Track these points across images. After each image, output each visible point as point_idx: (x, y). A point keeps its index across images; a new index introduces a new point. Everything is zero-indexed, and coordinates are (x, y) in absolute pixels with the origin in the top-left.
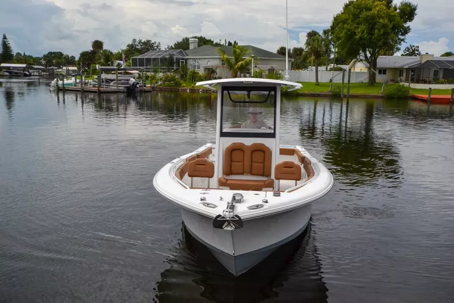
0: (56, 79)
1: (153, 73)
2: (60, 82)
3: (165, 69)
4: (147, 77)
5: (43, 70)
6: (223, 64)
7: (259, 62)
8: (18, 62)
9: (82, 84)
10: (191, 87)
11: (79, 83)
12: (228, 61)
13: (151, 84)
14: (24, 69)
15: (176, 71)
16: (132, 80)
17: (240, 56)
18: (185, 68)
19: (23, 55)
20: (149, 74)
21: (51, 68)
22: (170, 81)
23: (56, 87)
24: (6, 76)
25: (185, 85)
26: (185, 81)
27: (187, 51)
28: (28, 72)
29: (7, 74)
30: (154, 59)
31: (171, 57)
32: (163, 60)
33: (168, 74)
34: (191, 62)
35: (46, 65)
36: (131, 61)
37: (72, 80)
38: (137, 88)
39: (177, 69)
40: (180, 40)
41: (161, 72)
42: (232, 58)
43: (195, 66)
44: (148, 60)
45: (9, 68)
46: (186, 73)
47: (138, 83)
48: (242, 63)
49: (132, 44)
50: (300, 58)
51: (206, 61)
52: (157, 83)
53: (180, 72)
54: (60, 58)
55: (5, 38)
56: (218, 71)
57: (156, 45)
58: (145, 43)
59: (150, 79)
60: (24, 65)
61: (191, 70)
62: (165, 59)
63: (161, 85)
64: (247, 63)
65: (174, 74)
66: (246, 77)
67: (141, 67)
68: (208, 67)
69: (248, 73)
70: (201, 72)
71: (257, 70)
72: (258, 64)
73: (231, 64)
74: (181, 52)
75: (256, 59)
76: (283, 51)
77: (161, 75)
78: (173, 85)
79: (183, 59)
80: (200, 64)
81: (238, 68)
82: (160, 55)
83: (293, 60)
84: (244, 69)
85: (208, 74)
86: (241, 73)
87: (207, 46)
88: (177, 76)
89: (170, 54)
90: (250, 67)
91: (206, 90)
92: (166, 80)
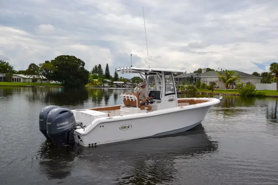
1: (182, 85)
3: (189, 83)
4: (179, 87)
5: (131, 85)
6: (220, 80)
8: (121, 81)
10: (202, 92)
12: (223, 79)
13: (181, 90)
14: (123, 84)
15: (194, 84)
17: (230, 75)
18: (199, 82)
19: (123, 78)
20: (180, 85)
21: (134, 84)
22: (191, 88)
24: (115, 87)
25: (199, 90)
26: (199, 88)
27: (200, 74)
29: (116, 86)
30: (184, 78)
31: (192, 76)
32: (188, 79)
33: (191, 85)
34: (202, 79)
35: (132, 83)
40: (197, 70)
41: (186, 84)
42: (225, 77)
43: (204, 81)
44: (180, 79)
45: (117, 83)
46: (200, 84)
48: (231, 80)
50: (266, 78)
51: (211, 78)
52: (184, 89)
53: (196, 84)
54: (138, 79)
56: (217, 84)
59: (181, 88)
60: (123, 82)
61: (202, 83)
62: (189, 78)
63: (185, 91)
64: (234, 80)
65: (194, 85)
66: (233, 86)
67: (177, 81)
68: (212, 82)
69: (235, 85)
70: (208, 84)
71: (240, 83)
72: (240, 80)
73: (225, 80)
74: (197, 74)
75: (239, 77)
76: (256, 74)
77: (186, 86)
78: (193, 90)
79: (198, 78)
80: (207, 80)
81: (228, 82)
82: (186, 76)
83: (262, 78)
84: (232, 82)
85: (212, 85)
86: (230, 85)
87: (211, 71)
88: (195, 86)
89: (191, 75)
90: (236, 82)
91: (210, 93)
92: (189, 88)
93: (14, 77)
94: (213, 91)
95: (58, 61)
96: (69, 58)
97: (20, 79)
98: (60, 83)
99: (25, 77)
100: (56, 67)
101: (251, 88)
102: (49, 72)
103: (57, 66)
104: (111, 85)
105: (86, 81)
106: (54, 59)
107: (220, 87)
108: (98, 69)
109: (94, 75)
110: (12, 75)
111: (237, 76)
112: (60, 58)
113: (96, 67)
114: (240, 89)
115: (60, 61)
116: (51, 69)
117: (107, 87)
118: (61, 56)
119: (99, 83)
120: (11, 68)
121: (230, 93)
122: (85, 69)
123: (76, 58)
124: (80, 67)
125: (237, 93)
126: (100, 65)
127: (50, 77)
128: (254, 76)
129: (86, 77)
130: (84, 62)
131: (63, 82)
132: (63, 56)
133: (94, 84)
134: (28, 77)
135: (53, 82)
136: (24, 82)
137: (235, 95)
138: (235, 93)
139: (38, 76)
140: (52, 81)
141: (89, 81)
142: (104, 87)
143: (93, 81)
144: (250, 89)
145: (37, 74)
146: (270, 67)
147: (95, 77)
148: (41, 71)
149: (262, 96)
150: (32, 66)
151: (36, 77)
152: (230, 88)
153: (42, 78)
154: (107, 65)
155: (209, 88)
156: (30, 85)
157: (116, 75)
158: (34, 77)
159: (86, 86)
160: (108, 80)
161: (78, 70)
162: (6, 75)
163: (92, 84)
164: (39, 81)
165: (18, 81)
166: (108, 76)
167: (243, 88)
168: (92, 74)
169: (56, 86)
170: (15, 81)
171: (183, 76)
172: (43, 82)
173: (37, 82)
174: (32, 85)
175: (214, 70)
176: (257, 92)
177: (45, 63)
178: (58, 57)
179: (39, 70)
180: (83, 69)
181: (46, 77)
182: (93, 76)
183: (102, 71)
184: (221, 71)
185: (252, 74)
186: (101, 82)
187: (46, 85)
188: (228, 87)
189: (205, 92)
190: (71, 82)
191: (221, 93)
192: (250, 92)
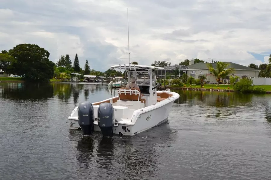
0: (111, 82)
1: (166, 79)
2: (114, 83)
3: (173, 76)
4: (162, 82)
5: (105, 79)
6: (210, 73)
7: (235, 72)
8: (92, 75)
9: (125, 84)
10: (189, 87)
11: (123, 84)
12: (214, 71)
13: (165, 85)
14: (95, 78)
15: (179, 78)
17: (222, 68)
18: (186, 76)
19: (95, 71)
20: (163, 80)
21: (109, 78)
22: (176, 83)
23: (111, 86)
24: (86, 82)
25: (185, 86)
26: (186, 83)
27: (187, 66)
28: (97, 80)
29: (86, 81)
30: (168, 71)
32: (173, 72)
33: (175, 79)
34: (189, 72)
35: (106, 76)
37: (120, 82)
40: (183, 61)
41: (171, 78)
42: (217, 70)
43: (192, 75)
44: (164, 72)
45: (87, 78)
46: (186, 79)
48: (223, 73)
49: (154, 64)
51: (200, 71)
52: (168, 84)
53: (182, 79)
54: (114, 73)
55: (87, 62)
56: (207, 78)
57: (169, 64)
58: (162, 63)
59: (164, 82)
60: (95, 76)
61: (190, 77)
62: (174, 70)
63: (169, 86)
64: (227, 73)
65: (179, 80)
66: (225, 81)
67: (159, 75)
68: (200, 75)
69: (228, 79)
70: (196, 78)
71: (234, 77)
72: (235, 73)
73: (216, 73)
74: (183, 67)
75: (232, 70)
76: (253, 66)
77: (171, 80)
78: (178, 85)
79: (184, 70)
80: (196, 74)
81: (220, 75)
82: (170, 68)
83: (260, 71)
84: (225, 76)
85: (201, 79)
86: (223, 79)
87: (200, 63)
88: (181, 81)
89: (176, 68)
90: (229, 75)
91: (199, 89)
92: (173, 83)
94: (202, 86)
95: (17, 51)
96: (31, 48)
98: (19, 77)
100: (14, 57)
101: (248, 83)
102: (7, 64)
103: (16, 56)
104: (81, 79)
105: (51, 75)
106: (13, 49)
107: (210, 82)
108: (65, 61)
109: (61, 67)
111: (230, 68)
112: (20, 47)
113: (63, 58)
114: (234, 83)
115: (20, 51)
116: (10, 60)
117: (76, 82)
118: (21, 45)
119: (67, 77)
121: (222, 89)
122: (50, 60)
123: (39, 47)
124: (44, 57)
125: (231, 89)
126: (68, 56)
127: (8, 70)
128: (251, 68)
129: (50, 69)
130: (48, 51)
131: (23, 76)
132: (23, 45)
133: (60, 78)
135: (12, 76)
137: (228, 91)
138: (229, 89)
140: (10, 75)
141: (54, 75)
142: (72, 81)
143: (59, 75)
144: (246, 84)
146: (270, 57)
147: (62, 70)
149: (260, 92)
152: (223, 83)
154: (77, 55)
155: (197, 83)
157: (87, 67)
159: (51, 80)
160: (77, 74)
161: (41, 61)
163: (58, 78)
166: (77, 68)
167: (237, 82)
168: (58, 66)
169: (14, 80)
171: (167, 68)
175: (204, 62)
176: (254, 87)
178: (17, 46)
180: (47, 60)
181: (3, 71)
182: (59, 69)
183: (70, 63)
184: (212, 63)
185: (249, 66)
186: (68, 75)
187: (3, 79)
188: (220, 82)
189: (193, 87)
190: (32, 76)
191: (212, 89)
192: (246, 87)
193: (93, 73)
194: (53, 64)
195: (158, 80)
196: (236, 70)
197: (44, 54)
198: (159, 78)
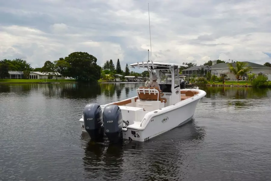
1: (193, 78)
3: (199, 75)
4: (190, 80)
5: (142, 79)
6: (231, 72)
7: (252, 70)
8: (132, 75)
10: (212, 84)
12: (234, 70)
13: (192, 83)
14: (134, 78)
15: (205, 76)
16: (183, 80)
17: (241, 67)
18: (210, 74)
19: (134, 72)
20: (191, 78)
21: (145, 78)
22: (201, 81)
25: (209, 83)
26: (209, 81)
27: (211, 66)
29: (127, 80)
30: (193, 71)
31: (203, 69)
32: (198, 71)
33: (201, 77)
34: (212, 72)
35: (143, 77)
36: (182, 72)
38: (185, 84)
39: (205, 75)
40: (207, 62)
41: (197, 77)
42: (236, 69)
43: (215, 73)
44: (190, 72)
45: (128, 78)
46: (210, 77)
47: (185, 82)
48: (242, 71)
51: (221, 70)
52: (195, 82)
53: (206, 77)
55: (127, 65)
56: (228, 75)
57: (195, 65)
58: (189, 65)
59: (191, 80)
60: (134, 77)
61: (213, 75)
62: (200, 70)
63: (196, 83)
64: (245, 71)
65: (204, 78)
66: (244, 78)
67: (187, 74)
68: (223, 74)
69: (246, 76)
70: (219, 76)
71: (252, 74)
73: (236, 71)
74: (207, 67)
75: (250, 68)
76: (268, 65)
77: (197, 78)
78: (203, 83)
79: (208, 70)
80: (218, 72)
81: (239, 73)
82: (196, 69)
84: (243, 74)
85: (222, 77)
86: (241, 76)
87: (222, 63)
88: (206, 79)
89: (201, 68)
90: (247, 73)
91: (221, 85)
92: (199, 81)
93: (31, 75)
94: (224, 82)
95: (71, 58)
96: (82, 55)
97: (37, 76)
98: (74, 79)
99: (42, 74)
100: (69, 63)
102: (64, 68)
103: (71, 62)
104: (123, 80)
105: (99, 76)
106: (68, 56)
107: (231, 79)
108: (109, 64)
109: (106, 70)
110: (30, 73)
111: (248, 67)
112: (74, 55)
113: (107, 62)
114: (252, 80)
115: (74, 58)
116: (66, 66)
117: (118, 82)
118: (75, 53)
119: (111, 78)
120: (28, 66)
121: (241, 84)
122: (97, 65)
123: (88, 54)
124: (93, 62)
125: (249, 85)
126: (111, 61)
127: (64, 74)
128: (266, 66)
129: (98, 72)
130: (96, 58)
131: (76, 78)
132: (76, 53)
133: (106, 79)
134: (44, 74)
135: (68, 78)
136: (41, 79)
137: (246, 86)
138: (247, 84)
139: (54, 72)
140: (66, 78)
141: (101, 76)
142: (116, 81)
143: (105, 76)
144: (262, 80)
145: (53, 71)
147: (107, 73)
148: (56, 68)
150: (48, 63)
151: (51, 74)
152: (242, 80)
153: (57, 75)
154: (118, 60)
155: (219, 80)
156: (46, 82)
157: (127, 69)
158: (49, 74)
159: (99, 81)
160: (120, 75)
161: (91, 66)
162: (24, 72)
163: (104, 79)
164: (54, 78)
165: (35, 78)
166: (119, 71)
167: (254, 79)
168: (104, 69)
169: (70, 82)
170: (33, 78)
171: (193, 69)
172: (59, 78)
173: (53, 78)
174: (48, 82)
175: (225, 62)
176: (269, 83)
177: (59, 60)
178: (71, 54)
179: (54, 67)
180: (95, 64)
181: (61, 74)
182: (104, 72)
183: (114, 67)
184: (232, 63)
185: (264, 65)
186: (112, 77)
187: (61, 81)
188: (239, 79)
189: (215, 84)
190: (84, 78)
191: (233, 85)
192: (262, 82)
193: (133, 74)
194: (99, 68)
195: (186, 79)
196: (253, 68)
197: (92, 60)
198: (187, 77)
